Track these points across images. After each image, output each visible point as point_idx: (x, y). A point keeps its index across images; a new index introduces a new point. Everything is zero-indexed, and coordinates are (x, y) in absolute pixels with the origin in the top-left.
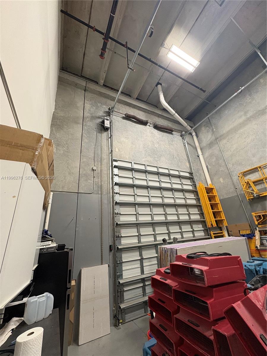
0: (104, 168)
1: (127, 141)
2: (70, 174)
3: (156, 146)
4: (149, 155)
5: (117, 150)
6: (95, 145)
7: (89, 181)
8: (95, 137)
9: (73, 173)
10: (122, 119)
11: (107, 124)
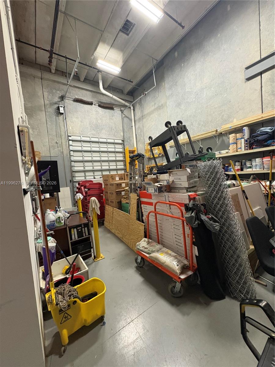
0: (64, 141)
1: (77, 120)
2: (44, 146)
3: (99, 121)
4: (93, 129)
5: (71, 128)
6: (56, 126)
7: (55, 149)
8: (54, 120)
9: (45, 146)
10: (73, 102)
11: (62, 110)
